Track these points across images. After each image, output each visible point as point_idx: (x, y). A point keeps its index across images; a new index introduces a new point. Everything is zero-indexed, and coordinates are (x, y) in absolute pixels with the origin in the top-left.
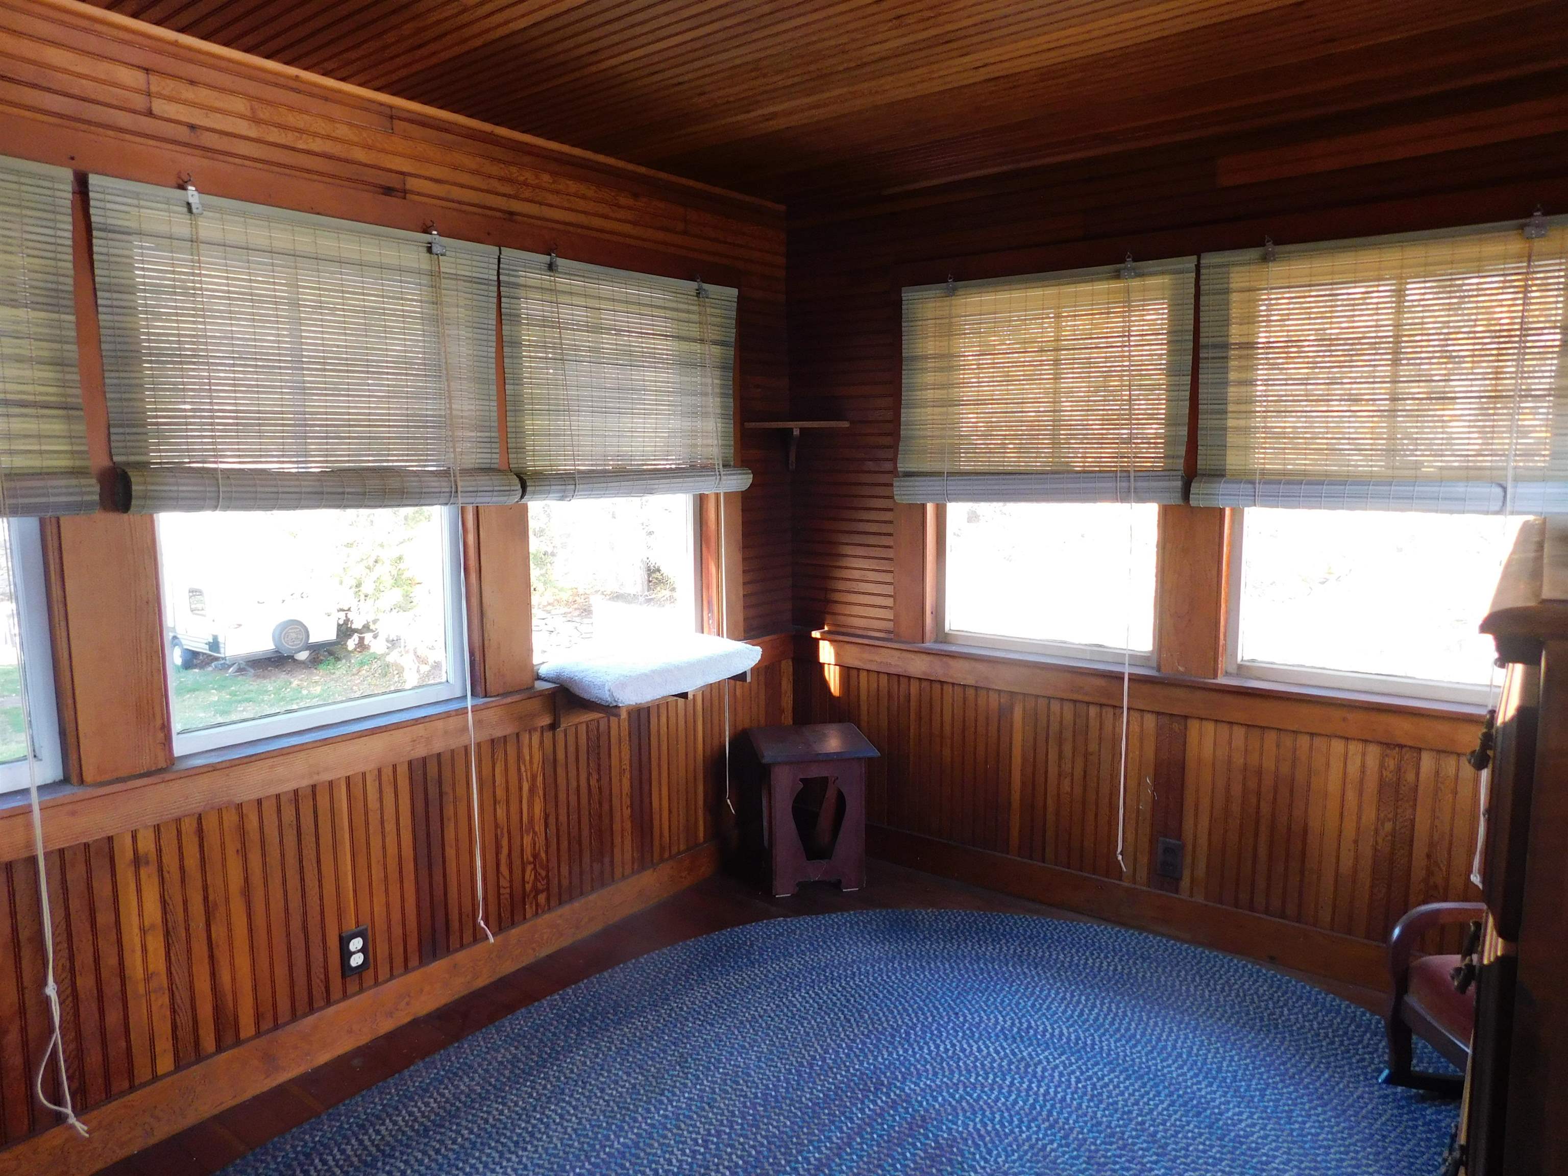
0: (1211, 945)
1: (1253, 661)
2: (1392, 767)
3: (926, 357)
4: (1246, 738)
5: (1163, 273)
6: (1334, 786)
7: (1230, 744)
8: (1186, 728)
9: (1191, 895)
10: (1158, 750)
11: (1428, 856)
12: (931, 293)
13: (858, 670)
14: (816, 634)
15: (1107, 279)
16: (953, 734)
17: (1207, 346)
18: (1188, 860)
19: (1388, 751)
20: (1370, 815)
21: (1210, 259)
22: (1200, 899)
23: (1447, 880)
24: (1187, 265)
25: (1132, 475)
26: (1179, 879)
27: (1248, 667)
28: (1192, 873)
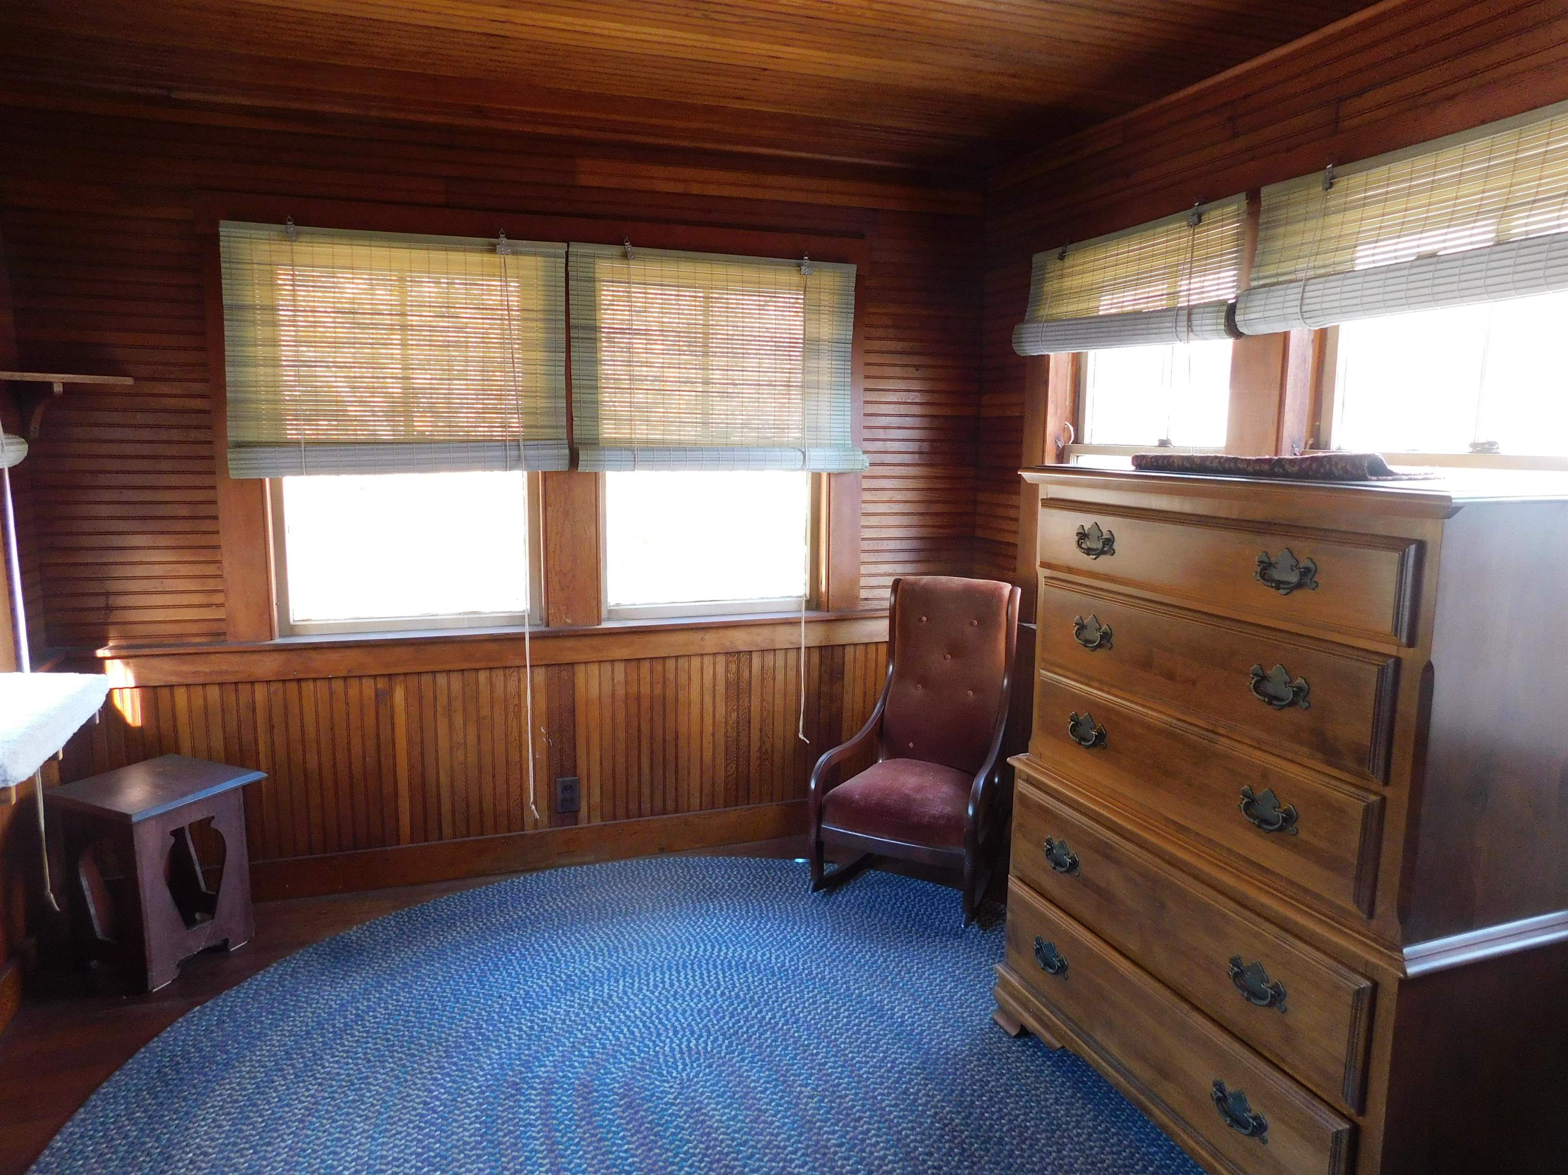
0: (614, 858)
1: (617, 605)
2: (734, 670)
3: (253, 307)
4: (626, 673)
5: (535, 254)
6: (695, 695)
7: (613, 679)
8: (574, 674)
9: (589, 822)
10: (549, 699)
11: (761, 730)
12: (263, 234)
13: (171, 687)
14: (100, 653)
15: (481, 251)
16: (318, 735)
17: (577, 327)
18: (584, 791)
19: (731, 659)
20: (721, 710)
21: (578, 248)
22: (597, 822)
23: (772, 746)
24: (558, 251)
25: (521, 443)
26: (576, 812)
27: (616, 611)
28: (589, 803)
